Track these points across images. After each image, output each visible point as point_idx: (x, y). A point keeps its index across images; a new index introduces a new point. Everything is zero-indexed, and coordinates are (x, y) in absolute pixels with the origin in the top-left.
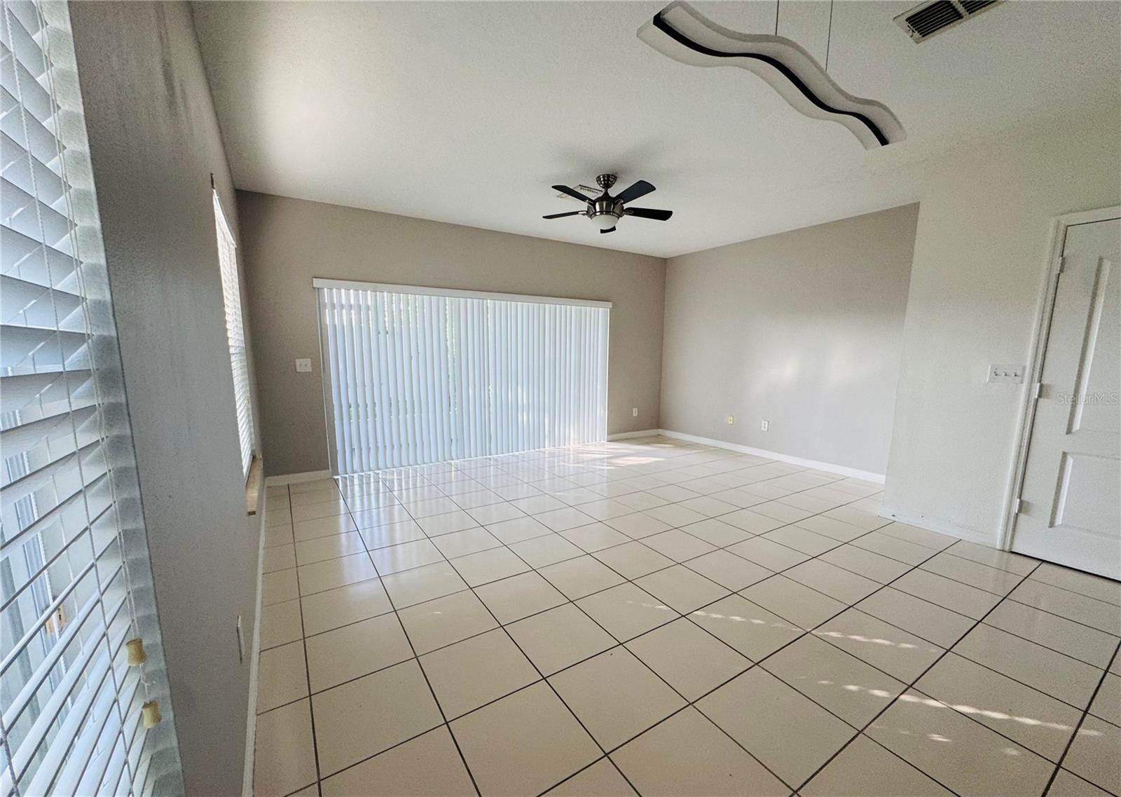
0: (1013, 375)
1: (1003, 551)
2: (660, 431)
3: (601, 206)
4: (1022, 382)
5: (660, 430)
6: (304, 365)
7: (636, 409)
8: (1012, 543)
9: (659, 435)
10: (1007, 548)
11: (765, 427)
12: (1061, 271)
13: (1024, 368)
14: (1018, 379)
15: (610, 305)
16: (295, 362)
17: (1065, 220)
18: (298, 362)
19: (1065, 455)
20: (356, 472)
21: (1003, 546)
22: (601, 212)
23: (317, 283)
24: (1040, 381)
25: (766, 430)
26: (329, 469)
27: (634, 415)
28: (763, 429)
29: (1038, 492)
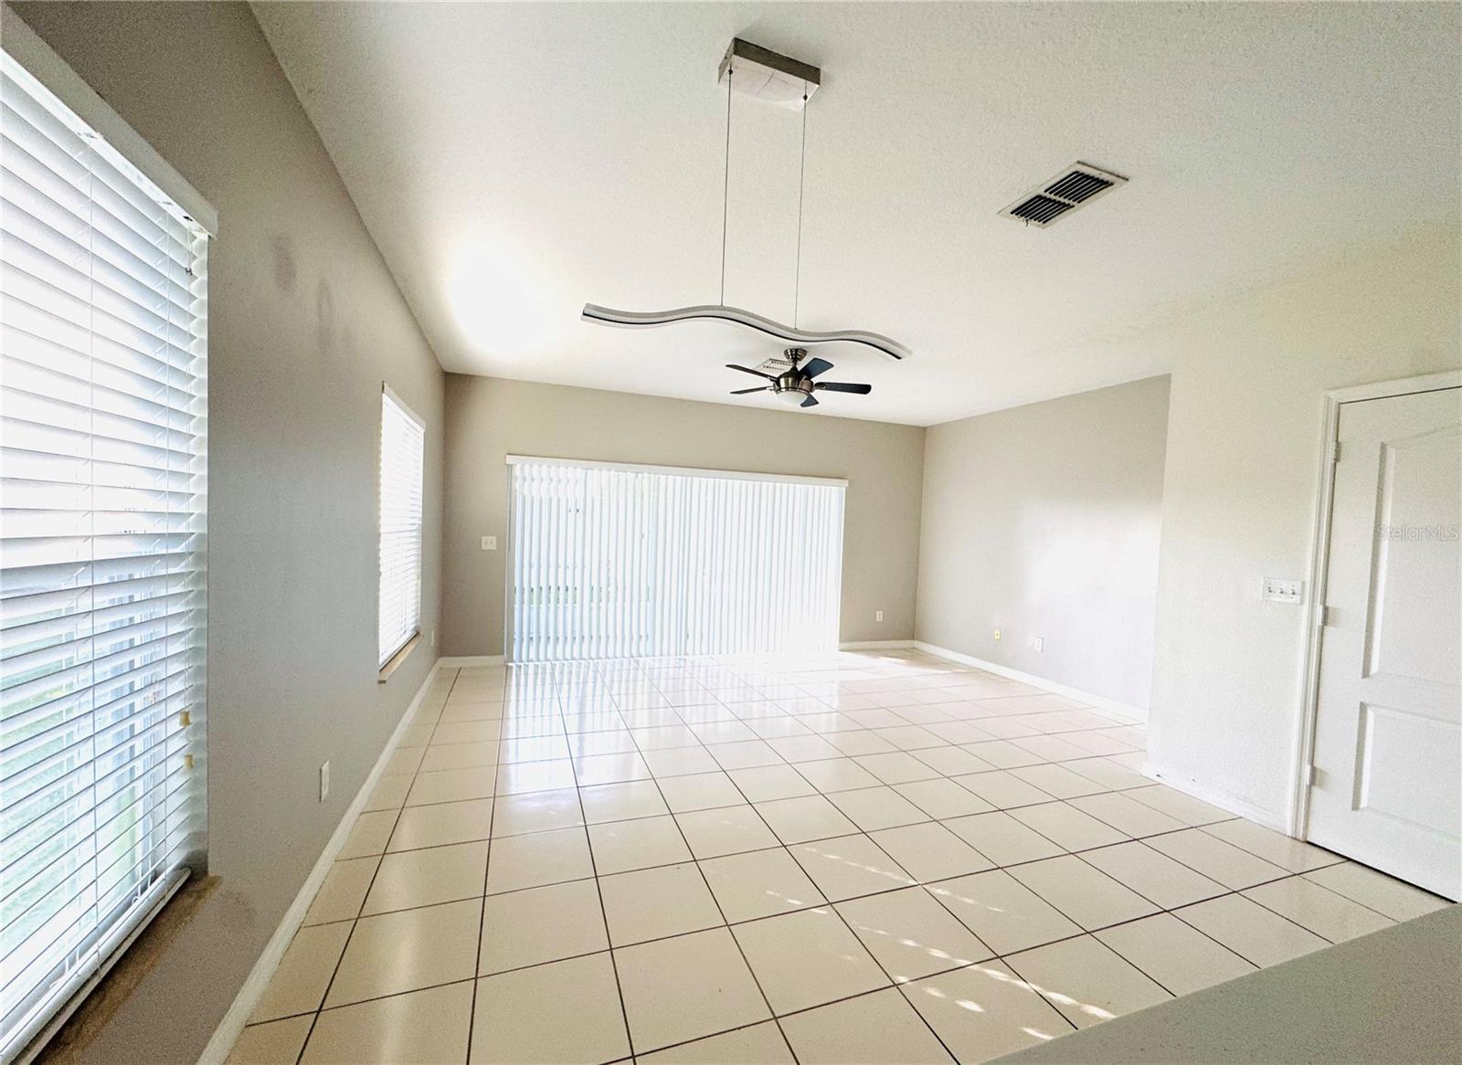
0: (1291, 592)
1: (1295, 839)
2: (916, 644)
3: (787, 382)
4: (1302, 603)
5: (915, 642)
6: (489, 543)
7: (881, 612)
8: (1306, 827)
9: (914, 648)
10: (1300, 836)
11: (1038, 647)
12: (1337, 459)
13: (1304, 583)
14: (1297, 599)
15: (846, 483)
16: (481, 539)
17: (1335, 396)
18: (484, 539)
19: (1363, 708)
20: (532, 661)
21: (1296, 832)
22: (787, 388)
23: (510, 459)
24: (1324, 602)
25: (1040, 650)
26: (502, 654)
27: (878, 620)
28: (1036, 648)
29: (1335, 758)
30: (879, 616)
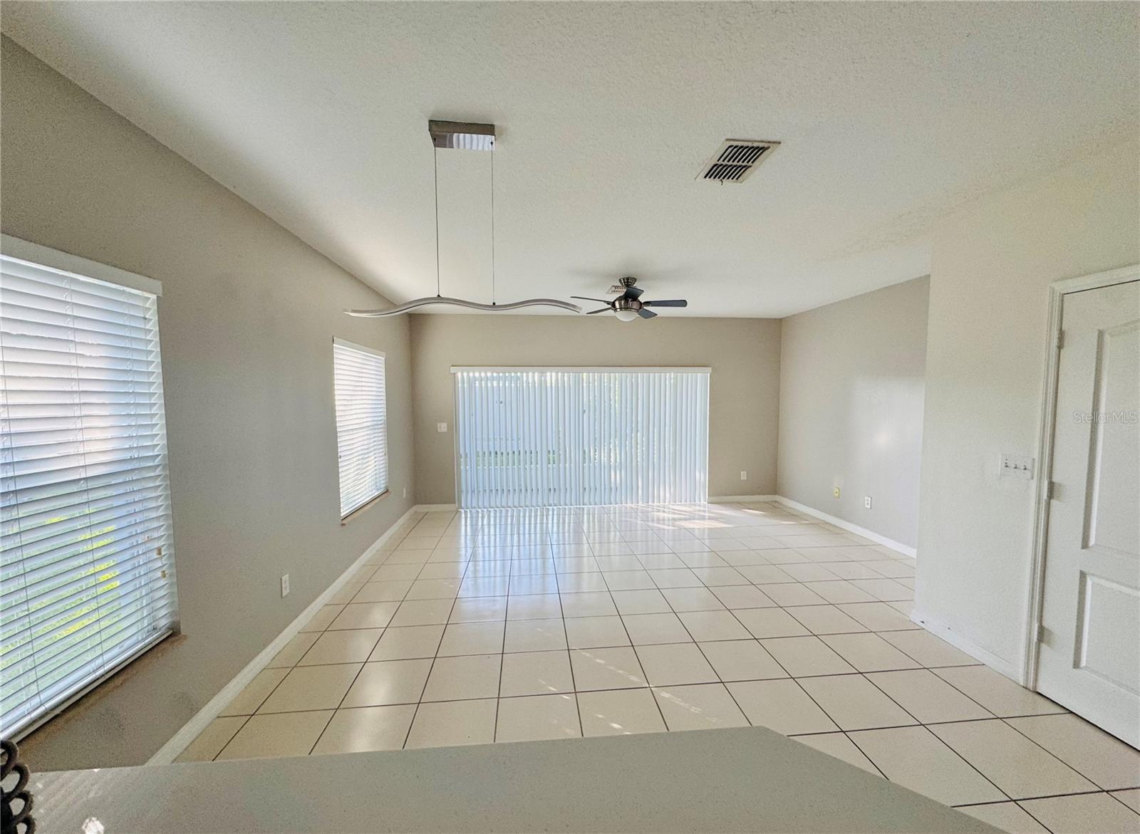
0: (1023, 467)
1: (1026, 688)
2: (777, 498)
4: (1032, 478)
5: (777, 496)
6: (443, 427)
7: (745, 472)
8: (1036, 680)
9: (776, 501)
10: (1031, 686)
11: (868, 504)
12: (1060, 347)
13: (1034, 460)
14: (1028, 473)
15: (710, 369)
16: (437, 426)
17: (1060, 287)
18: (439, 425)
19: (1083, 576)
21: (1027, 684)
23: (453, 370)
24: (1050, 477)
25: (869, 507)
26: (454, 503)
27: (742, 478)
28: (867, 506)
29: (1060, 619)
30: (744, 475)
